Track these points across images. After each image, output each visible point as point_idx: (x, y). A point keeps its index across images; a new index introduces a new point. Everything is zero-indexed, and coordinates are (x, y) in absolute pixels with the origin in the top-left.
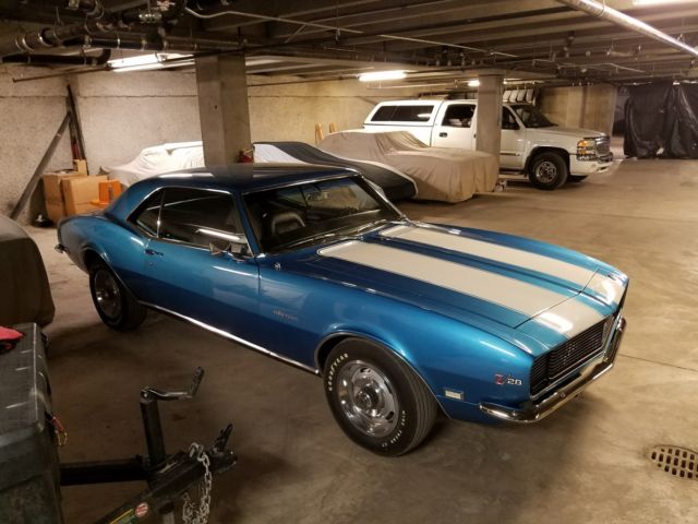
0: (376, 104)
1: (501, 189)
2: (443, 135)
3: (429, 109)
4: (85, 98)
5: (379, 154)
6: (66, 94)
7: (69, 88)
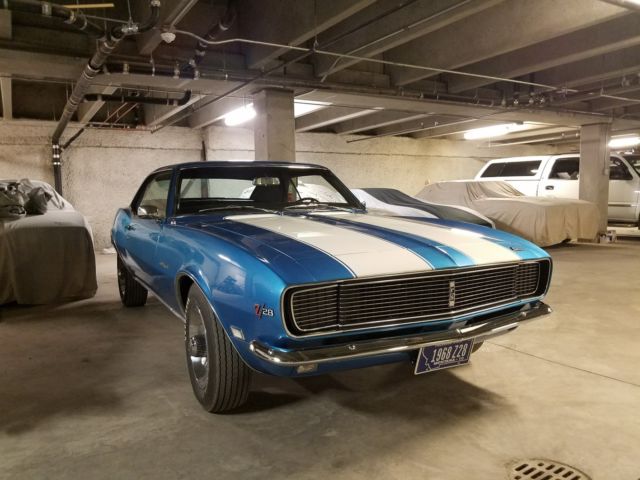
0: (486, 162)
1: (608, 240)
2: (549, 188)
3: (536, 164)
4: (214, 150)
5: (468, 200)
6: (201, 148)
7: (203, 143)
